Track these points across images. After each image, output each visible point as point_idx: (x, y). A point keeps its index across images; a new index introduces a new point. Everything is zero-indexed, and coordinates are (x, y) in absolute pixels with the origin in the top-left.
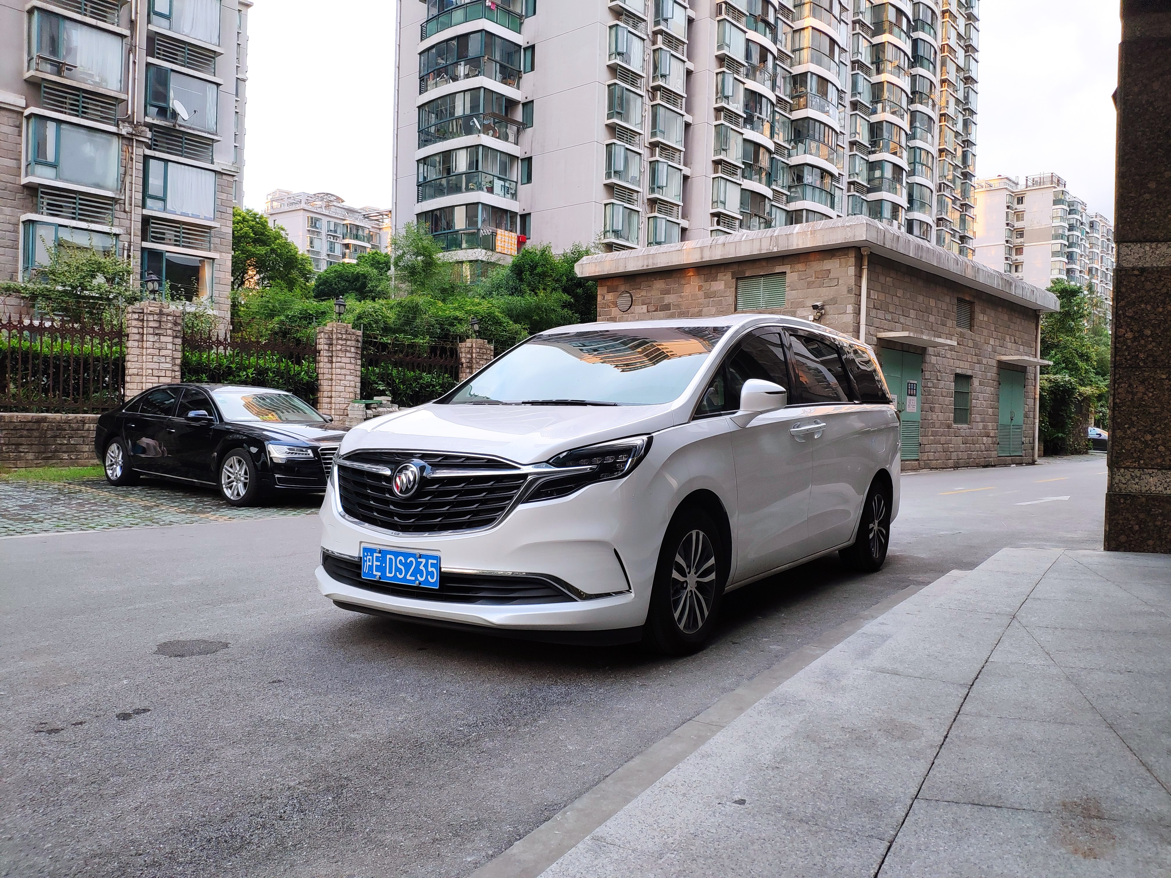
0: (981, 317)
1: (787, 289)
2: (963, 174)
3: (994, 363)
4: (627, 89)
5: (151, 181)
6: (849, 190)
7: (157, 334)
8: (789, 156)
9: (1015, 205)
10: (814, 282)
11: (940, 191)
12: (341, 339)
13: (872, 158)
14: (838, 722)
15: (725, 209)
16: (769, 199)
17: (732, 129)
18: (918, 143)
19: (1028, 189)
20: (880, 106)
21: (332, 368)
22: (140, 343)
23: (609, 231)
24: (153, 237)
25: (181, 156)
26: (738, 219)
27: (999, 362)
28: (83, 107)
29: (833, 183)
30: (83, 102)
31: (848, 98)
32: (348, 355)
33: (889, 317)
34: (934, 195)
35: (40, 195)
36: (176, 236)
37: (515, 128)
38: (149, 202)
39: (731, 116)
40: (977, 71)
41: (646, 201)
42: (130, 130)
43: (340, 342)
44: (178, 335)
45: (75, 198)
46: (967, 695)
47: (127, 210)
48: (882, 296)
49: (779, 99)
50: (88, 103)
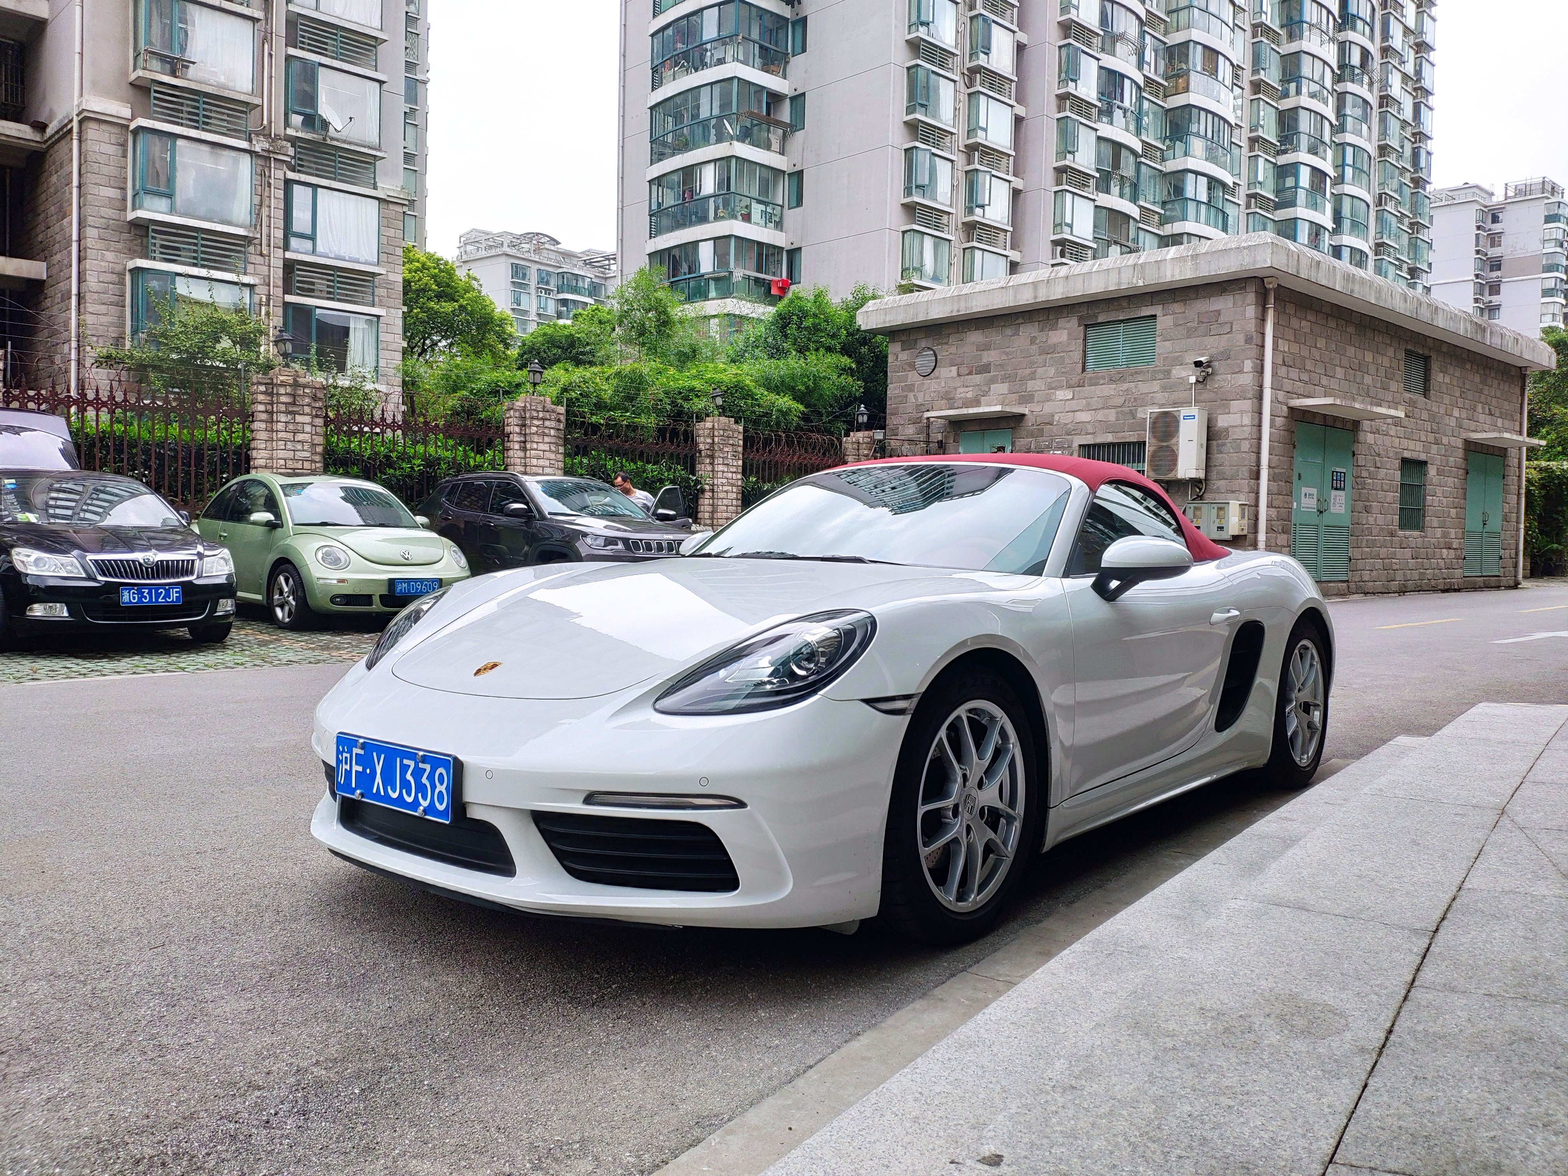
0: (1439, 378)
1: (1158, 339)
2: (1413, 180)
3: (1459, 443)
4: (933, 72)
5: (296, 213)
6: (1248, 206)
7: (290, 413)
8: (1163, 160)
9: (1489, 225)
10: (1196, 329)
11: (1381, 205)
12: (538, 419)
13: (1282, 160)
14: (1193, 998)
15: (1072, 234)
16: (1134, 219)
17: (1081, 123)
18: (1349, 138)
19: (1509, 201)
20: (1293, 86)
21: (525, 458)
22: (268, 425)
23: (908, 269)
24: (298, 288)
25: (335, 179)
26: (1091, 248)
27: (1468, 443)
28: (205, 116)
29: (1226, 196)
30: (204, 110)
31: (1247, 77)
32: (547, 439)
33: (1305, 376)
34: (1371, 211)
35: (151, 234)
36: (328, 286)
37: (780, 132)
38: (294, 242)
39: (1081, 105)
40: (1434, 34)
41: (960, 226)
42: (266, 146)
43: (536, 422)
44: (319, 413)
45: (196, 238)
46: (1428, 949)
47: (264, 252)
48: (1295, 348)
49: (1148, 80)
50: (211, 111)
